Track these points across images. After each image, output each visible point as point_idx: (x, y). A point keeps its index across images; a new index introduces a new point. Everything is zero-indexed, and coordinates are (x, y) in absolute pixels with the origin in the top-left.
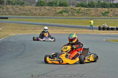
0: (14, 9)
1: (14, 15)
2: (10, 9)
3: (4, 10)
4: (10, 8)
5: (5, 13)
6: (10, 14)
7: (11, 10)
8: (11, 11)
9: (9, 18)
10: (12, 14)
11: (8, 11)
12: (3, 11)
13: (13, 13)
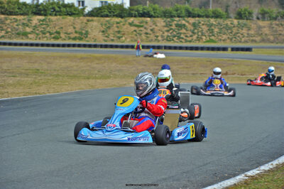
0: (274, 29)
1: (272, 42)
2: (265, 29)
3: (250, 32)
4: (264, 27)
5: (254, 38)
6: (263, 41)
7: (267, 32)
8: (266, 34)
9: (253, 50)
10: (269, 41)
11: (260, 32)
12: (248, 34)
13: (272, 38)
